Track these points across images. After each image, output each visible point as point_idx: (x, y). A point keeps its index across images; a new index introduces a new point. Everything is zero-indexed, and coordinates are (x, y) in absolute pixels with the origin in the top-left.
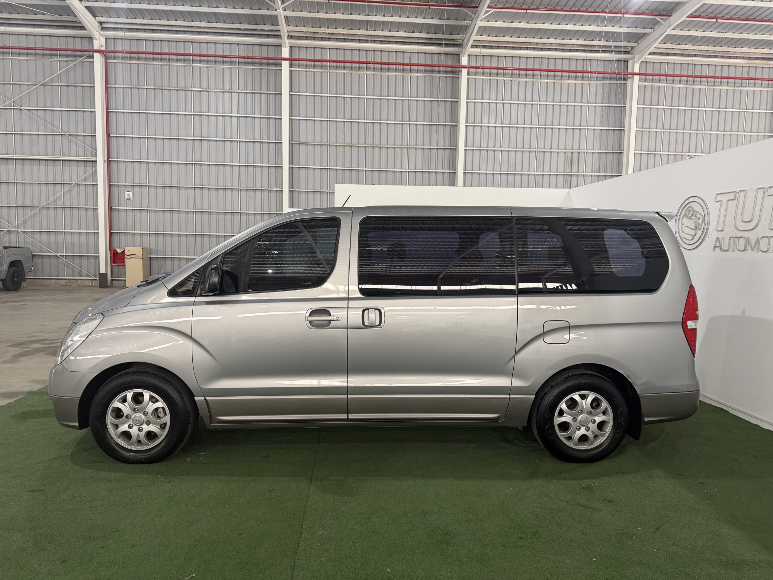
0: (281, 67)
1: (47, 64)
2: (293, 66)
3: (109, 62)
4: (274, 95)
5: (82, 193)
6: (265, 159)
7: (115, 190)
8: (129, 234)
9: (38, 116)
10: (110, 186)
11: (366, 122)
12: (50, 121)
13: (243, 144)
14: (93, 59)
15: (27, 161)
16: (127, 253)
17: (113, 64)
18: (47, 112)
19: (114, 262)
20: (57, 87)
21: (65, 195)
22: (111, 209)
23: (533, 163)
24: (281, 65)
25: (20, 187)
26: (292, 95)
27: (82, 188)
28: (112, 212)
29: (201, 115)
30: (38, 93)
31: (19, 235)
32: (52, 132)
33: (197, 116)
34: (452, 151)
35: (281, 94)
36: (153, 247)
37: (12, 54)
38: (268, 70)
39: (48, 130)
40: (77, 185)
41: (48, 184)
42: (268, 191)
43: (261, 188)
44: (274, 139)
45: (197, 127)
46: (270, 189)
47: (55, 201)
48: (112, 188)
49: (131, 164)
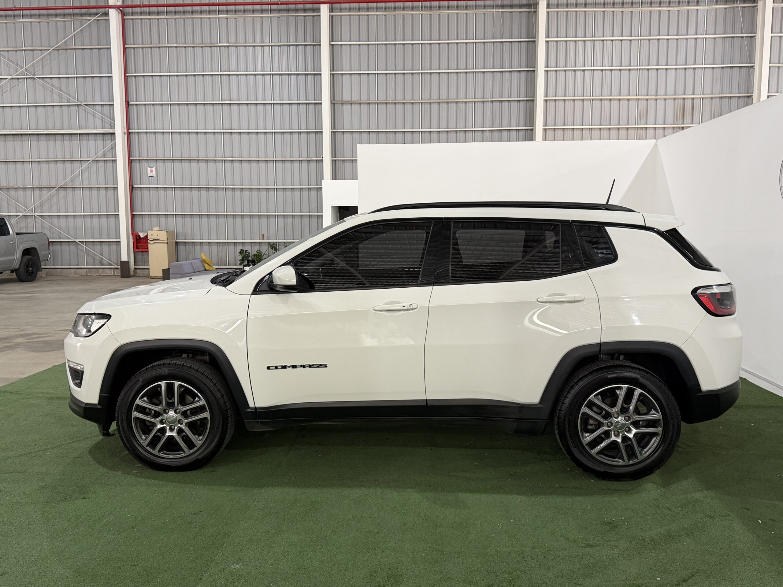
0: (320, 12)
1: (60, 24)
2: (334, 11)
3: (127, 19)
4: (312, 47)
5: (102, 171)
6: (303, 125)
7: (136, 165)
8: (152, 216)
9: (52, 85)
10: (130, 162)
11: (422, 73)
12: (65, 90)
13: (277, 107)
14: (109, 16)
15: (42, 136)
16: (150, 237)
17: (131, 20)
18: (62, 79)
19: (137, 248)
20: (72, 50)
21: (83, 173)
22: (132, 188)
23: (633, 114)
24: (319, 10)
25: (35, 165)
26: (333, 45)
27: (101, 164)
28: (134, 191)
29: (229, 75)
30: (52, 59)
31: (36, 219)
32: (68, 102)
33: (225, 77)
34: (529, 103)
35: (320, 45)
36: (180, 229)
37: (24, 16)
38: (305, 16)
39: (63, 100)
40: (95, 161)
41: (64, 161)
42: (307, 161)
43: (299, 158)
44: (314, 99)
45: (226, 89)
46: (310, 159)
47: (72, 181)
48: (132, 163)
49: (153, 136)
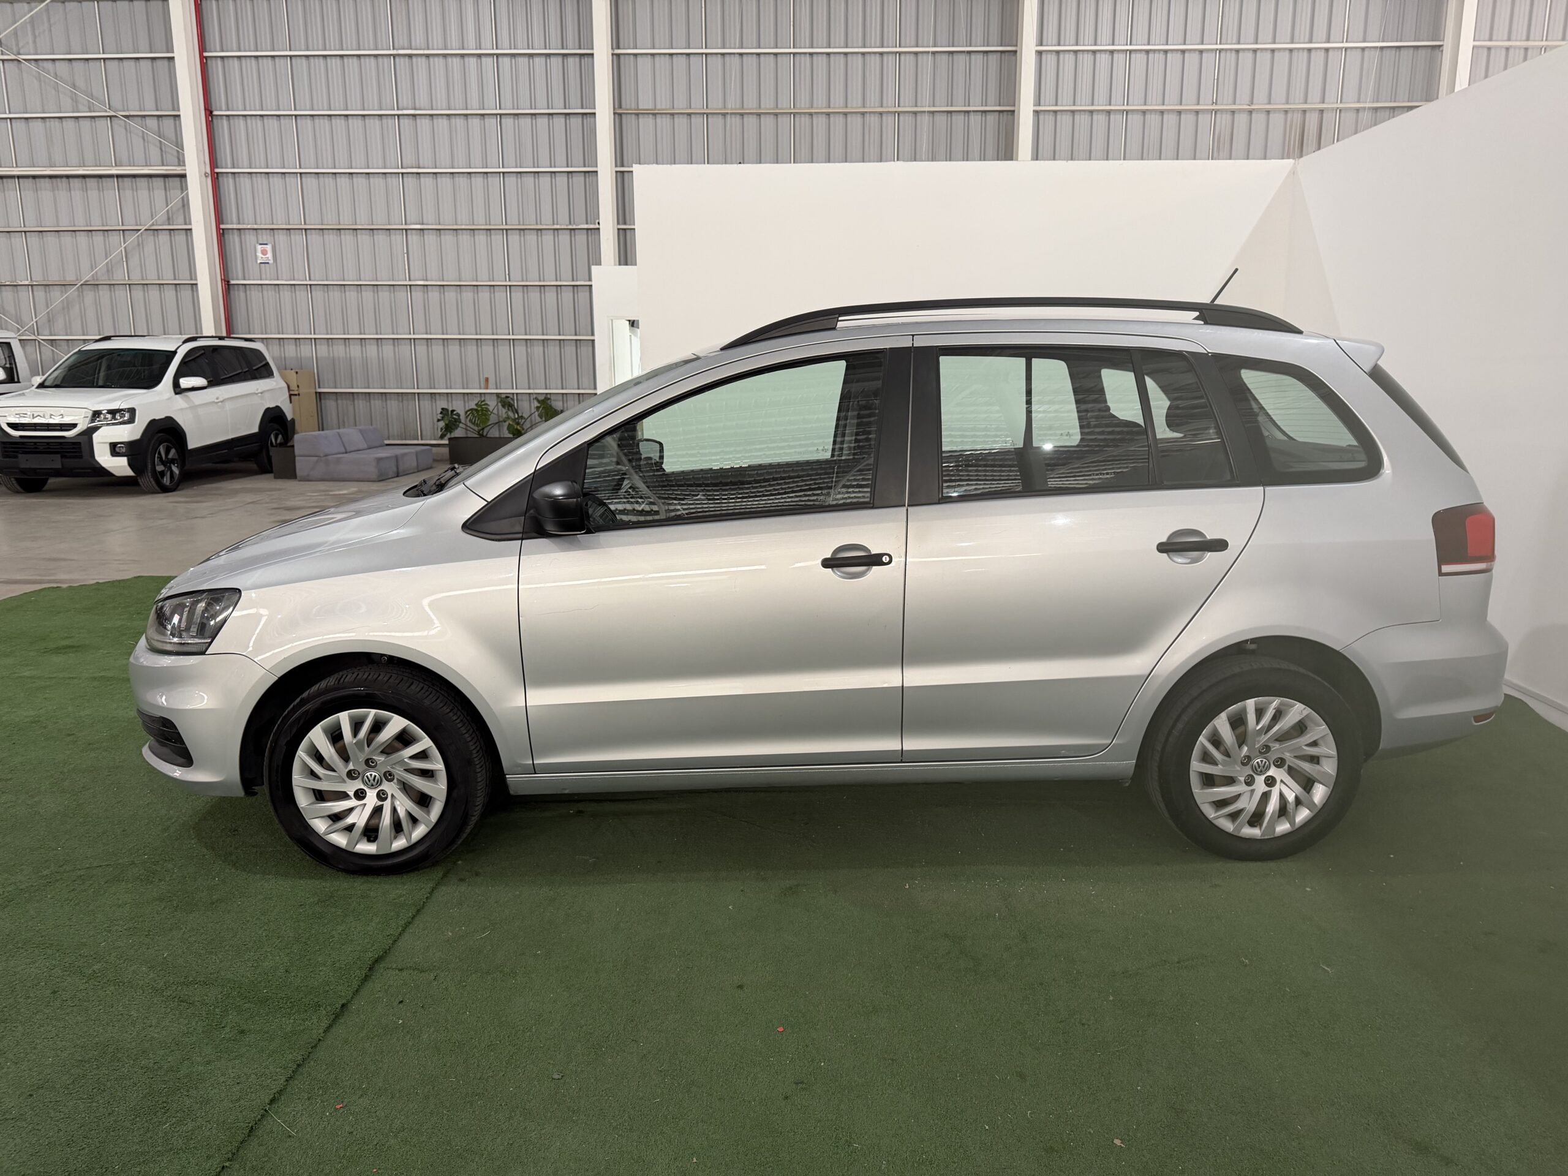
5: (165, 251)
6: (561, 157)
7: (233, 240)
8: (270, 341)
9: (56, 76)
10: (221, 234)
11: (794, 54)
12: (82, 86)
13: (508, 122)
15: (42, 180)
18: (74, 63)
20: (91, 3)
21: (129, 256)
22: (227, 286)
23: (1205, 140)
25: (34, 240)
27: (164, 238)
28: (232, 292)
29: (410, 56)
30: (52, 21)
31: (43, 348)
32: (90, 111)
33: (402, 59)
34: (1005, 115)
36: (325, 368)
39: (81, 107)
40: (152, 232)
41: (91, 231)
42: (568, 231)
43: (554, 224)
44: (579, 104)
45: (405, 85)
46: (574, 227)
47: (109, 270)
48: (226, 236)
49: (265, 181)
